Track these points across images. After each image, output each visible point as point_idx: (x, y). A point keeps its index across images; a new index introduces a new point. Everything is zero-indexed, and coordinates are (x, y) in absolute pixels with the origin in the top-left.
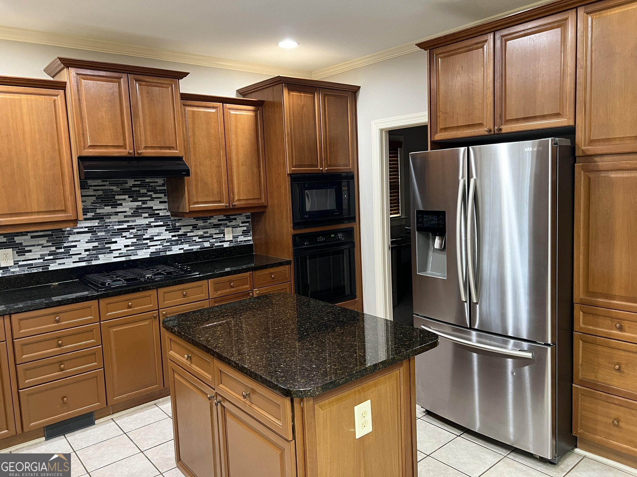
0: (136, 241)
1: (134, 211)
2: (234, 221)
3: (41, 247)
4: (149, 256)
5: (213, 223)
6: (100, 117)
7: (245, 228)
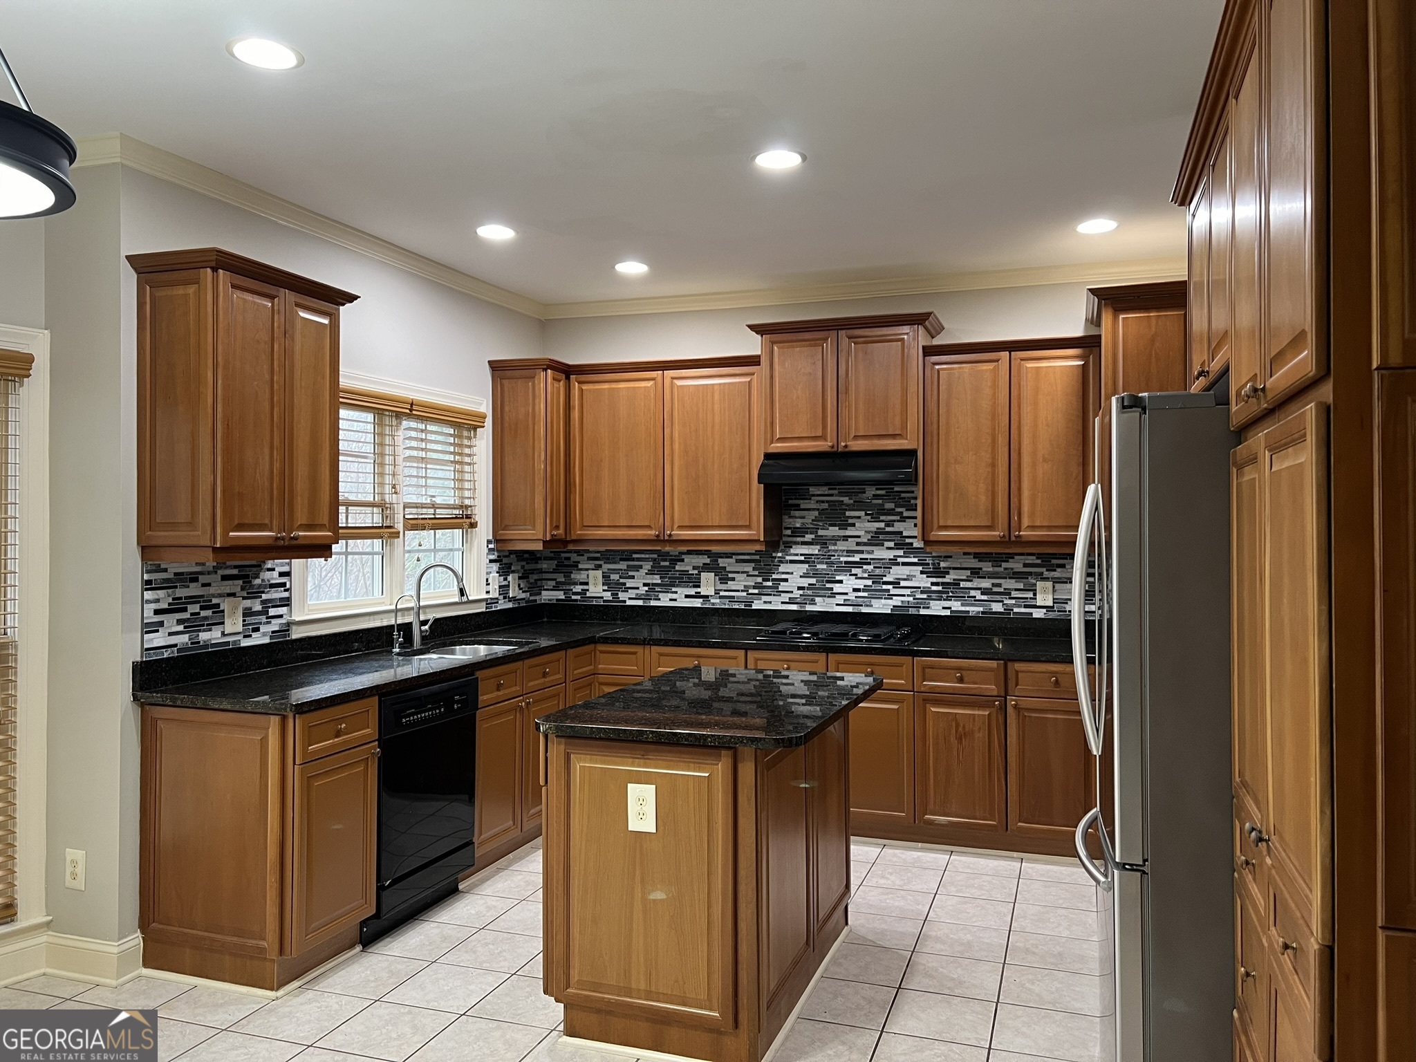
0: (871, 584)
1: (872, 537)
2: (1059, 570)
6: (795, 398)
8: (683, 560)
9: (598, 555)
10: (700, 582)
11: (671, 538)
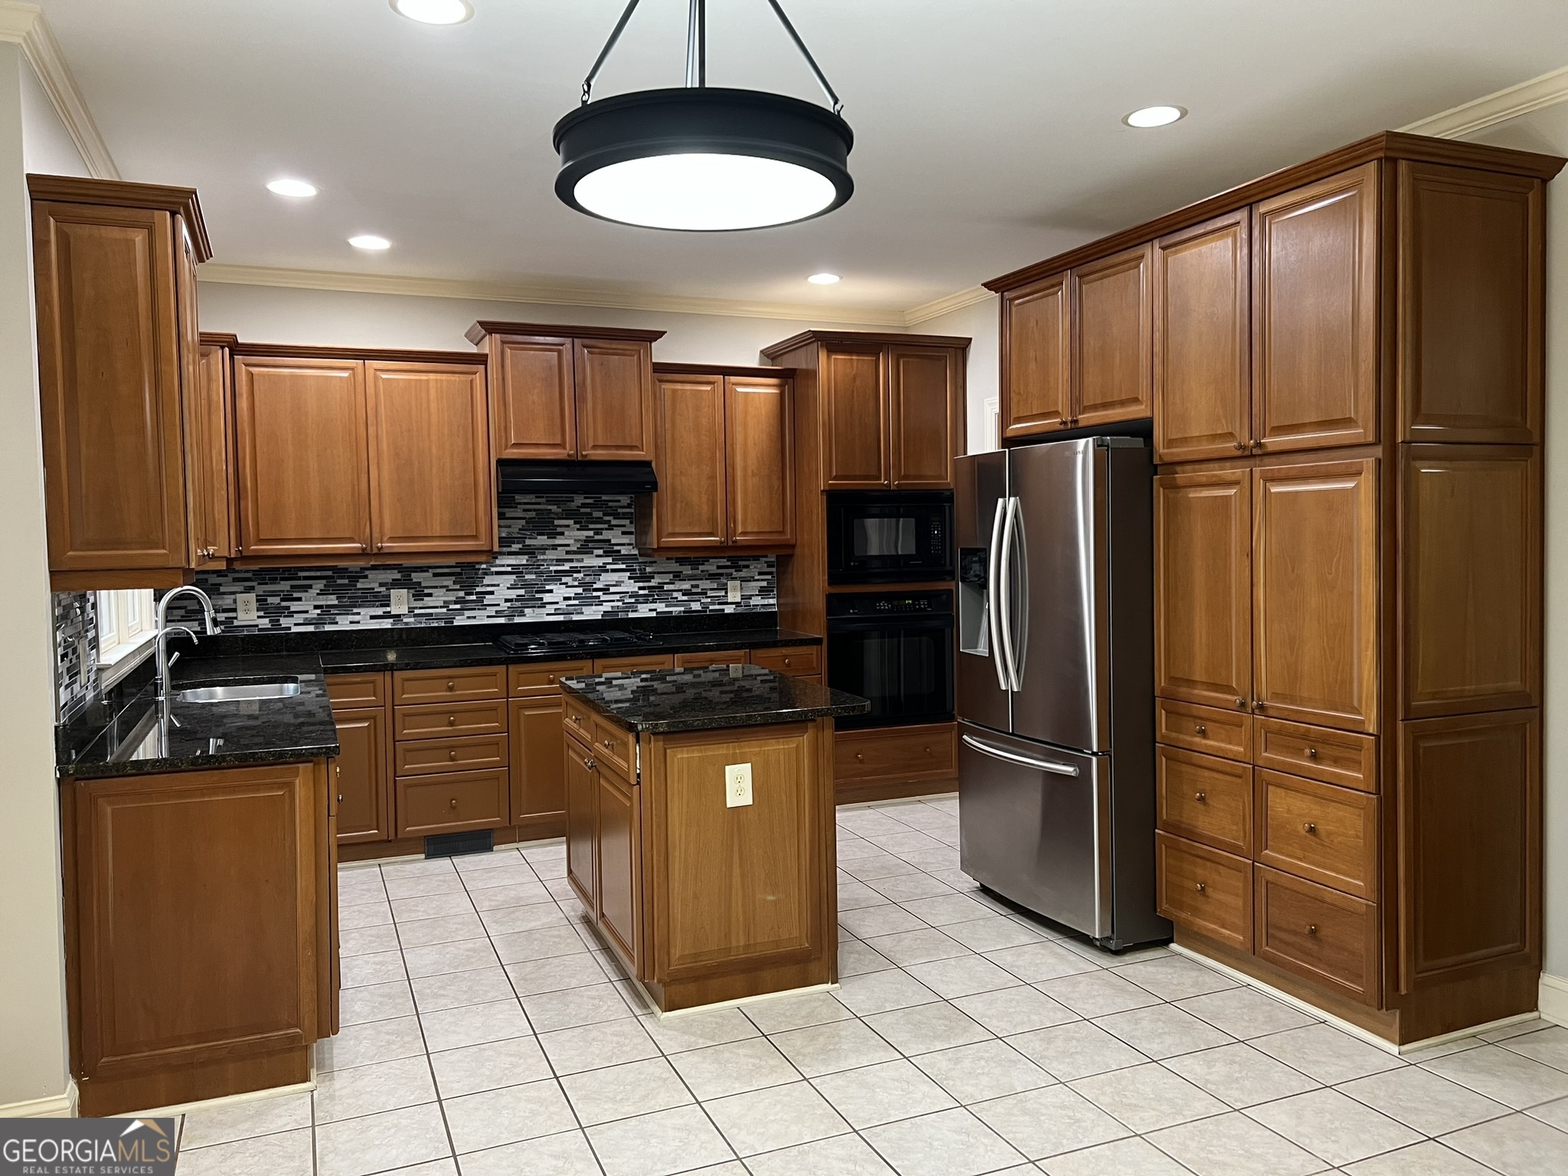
0: (581, 592)
1: (581, 545)
2: (744, 570)
3: (445, 590)
4: (600, 618)
5: (707, 571)
6: (530, 403)
7: (764, 584)
8: (366, 577)
10: (390, 601)
11: (382, 551)
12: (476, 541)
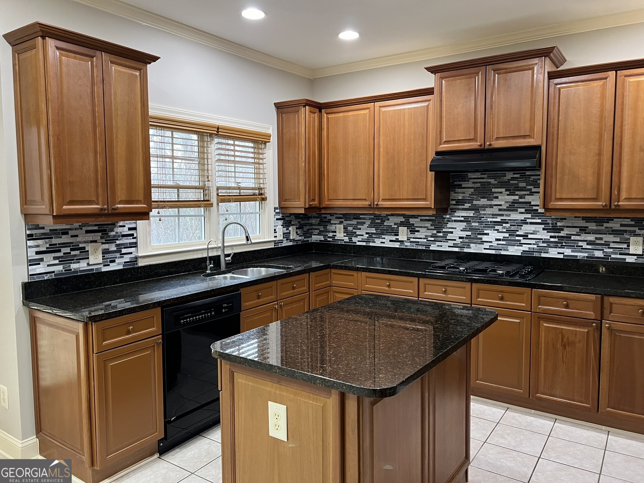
0: (508, 236)
1: (509, 205)
3: (426, 229)
5: (611, 228)
6: (456, 114)
8: (388, 220)
9: (341, 216)
10: (398, 233)
11: (378, 207)
12: (426, 202)
